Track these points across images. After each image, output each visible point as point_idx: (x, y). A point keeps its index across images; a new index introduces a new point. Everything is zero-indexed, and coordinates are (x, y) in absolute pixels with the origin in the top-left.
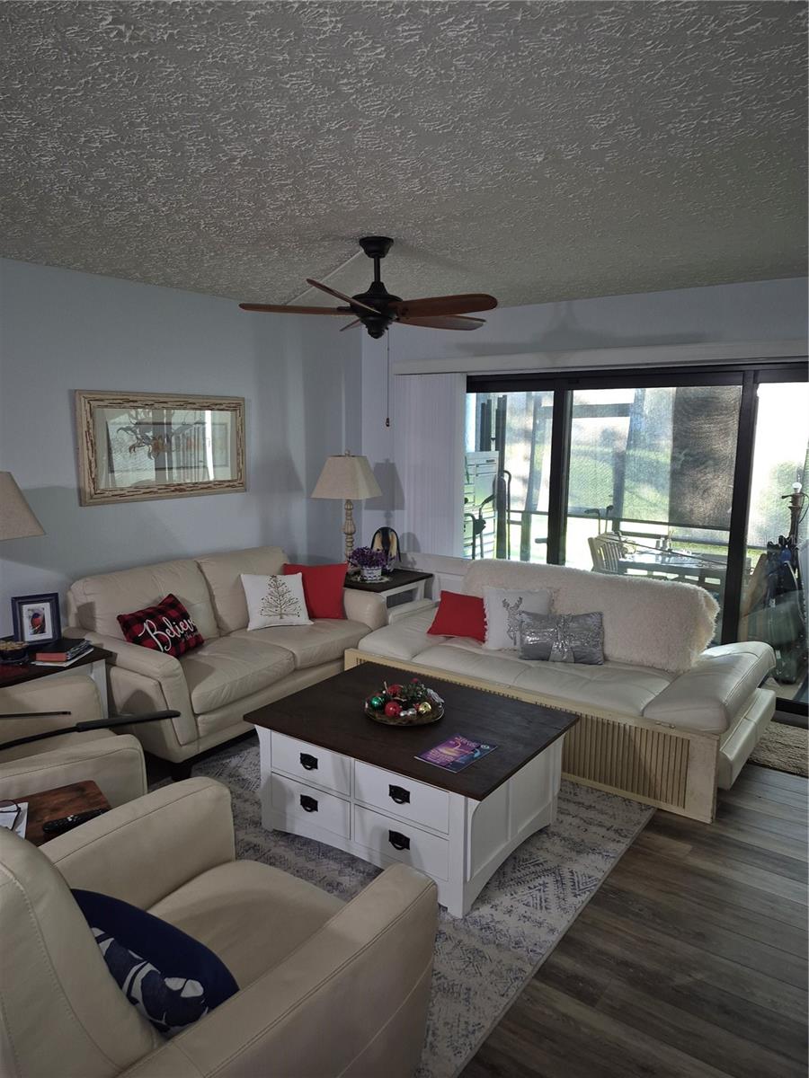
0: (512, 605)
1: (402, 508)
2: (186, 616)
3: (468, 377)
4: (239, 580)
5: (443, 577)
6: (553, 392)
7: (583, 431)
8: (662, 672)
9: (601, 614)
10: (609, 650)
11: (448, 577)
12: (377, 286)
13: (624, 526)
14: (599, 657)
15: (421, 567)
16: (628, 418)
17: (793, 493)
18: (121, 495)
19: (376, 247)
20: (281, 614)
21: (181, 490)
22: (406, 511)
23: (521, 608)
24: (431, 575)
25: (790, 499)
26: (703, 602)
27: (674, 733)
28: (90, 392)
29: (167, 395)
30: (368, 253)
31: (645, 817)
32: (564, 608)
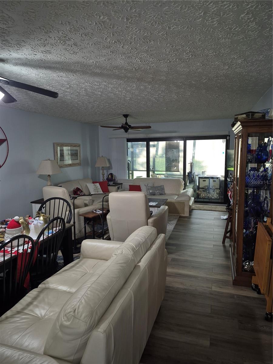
0: (146, 185)
1: (112, 169)
2: (82, 191)
3: (127, 139)
4: (86, 185)
5: (124, 183)
6: (146, 142)
7: (152, 151)
8: (176, 195)
9: (163, 185)
10: (166, 192)
11: (126, 183)
12: (126, 123)
13: (156, 172)
14: (164, 194)
15: (119, 182)
16: (155, 148)
17: (190, 162)
18: (62, 166)
19: (126, 116)
20: (98, 191)
21: (71, 165)
22: (113, 170)
23: (148, 185)
24: (122, 184)
25: (190, 164)
26: (181, 181)
27: (182, 201)
28: (57, 143)
29: (69, 144)
30: (125, 117)
31: (178, 217)
32: (156, 185)
